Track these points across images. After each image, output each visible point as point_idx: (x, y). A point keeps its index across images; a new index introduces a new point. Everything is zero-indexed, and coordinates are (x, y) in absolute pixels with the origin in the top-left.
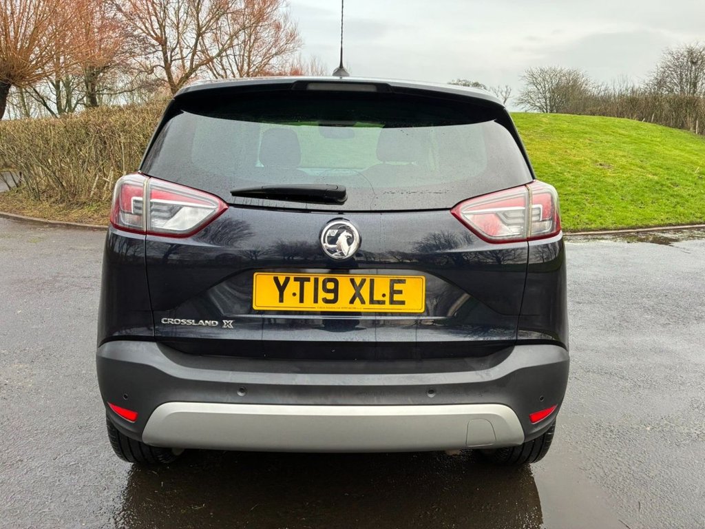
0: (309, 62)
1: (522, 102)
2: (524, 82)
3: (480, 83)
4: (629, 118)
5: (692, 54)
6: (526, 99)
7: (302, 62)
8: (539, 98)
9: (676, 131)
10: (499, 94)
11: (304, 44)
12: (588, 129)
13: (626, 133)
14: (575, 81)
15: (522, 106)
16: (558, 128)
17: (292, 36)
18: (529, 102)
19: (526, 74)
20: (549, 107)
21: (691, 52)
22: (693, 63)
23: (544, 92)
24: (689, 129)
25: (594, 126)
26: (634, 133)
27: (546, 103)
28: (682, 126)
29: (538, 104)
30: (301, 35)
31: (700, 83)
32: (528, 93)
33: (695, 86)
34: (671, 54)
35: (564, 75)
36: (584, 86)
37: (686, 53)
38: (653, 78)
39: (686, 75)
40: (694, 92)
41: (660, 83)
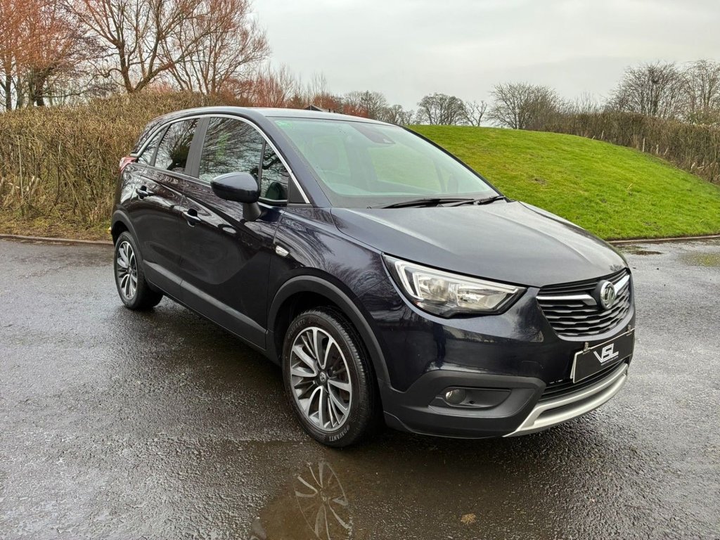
0: (278, 71)
1: (491, 117)
2: (493, 98)
3: (457, 98)
4: (580, 135)
5: (653, 72)
6: (495, 115)
7: (272, 71)
8: (508, 114)
9: (620, 149)
10: (475, 109)
11: (271, 52)
12: (533, 145)
13: (570, 149)
14: (544, 97)
15: (493, 121)
16: (503, 143)
17: (260, 45)
18: (499, 118)
19: (496, 90)
20: (518, 123)
21: (652, 71)
22: (655, 82)
23: (514, 108)
24: (635, 147)
25: (539, 142)
26: (577, 150)
27: (515, 118)
28: (628, 144)
29: (508, 120)
30: (269, 43)
31: (661, 102)
32: (498, 109)
33: (656, 105)
34: (632, 72)
35: (533, 92)
36: (552, 103)
37: (647, 72)
38: (615, 97)
39: (647, 94)
40: (655, 111)
41: (622, 101)
